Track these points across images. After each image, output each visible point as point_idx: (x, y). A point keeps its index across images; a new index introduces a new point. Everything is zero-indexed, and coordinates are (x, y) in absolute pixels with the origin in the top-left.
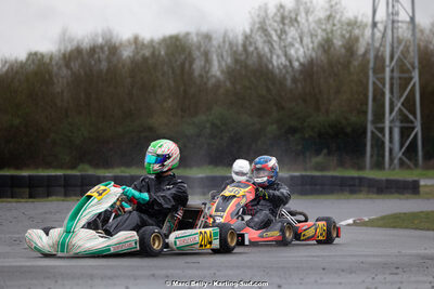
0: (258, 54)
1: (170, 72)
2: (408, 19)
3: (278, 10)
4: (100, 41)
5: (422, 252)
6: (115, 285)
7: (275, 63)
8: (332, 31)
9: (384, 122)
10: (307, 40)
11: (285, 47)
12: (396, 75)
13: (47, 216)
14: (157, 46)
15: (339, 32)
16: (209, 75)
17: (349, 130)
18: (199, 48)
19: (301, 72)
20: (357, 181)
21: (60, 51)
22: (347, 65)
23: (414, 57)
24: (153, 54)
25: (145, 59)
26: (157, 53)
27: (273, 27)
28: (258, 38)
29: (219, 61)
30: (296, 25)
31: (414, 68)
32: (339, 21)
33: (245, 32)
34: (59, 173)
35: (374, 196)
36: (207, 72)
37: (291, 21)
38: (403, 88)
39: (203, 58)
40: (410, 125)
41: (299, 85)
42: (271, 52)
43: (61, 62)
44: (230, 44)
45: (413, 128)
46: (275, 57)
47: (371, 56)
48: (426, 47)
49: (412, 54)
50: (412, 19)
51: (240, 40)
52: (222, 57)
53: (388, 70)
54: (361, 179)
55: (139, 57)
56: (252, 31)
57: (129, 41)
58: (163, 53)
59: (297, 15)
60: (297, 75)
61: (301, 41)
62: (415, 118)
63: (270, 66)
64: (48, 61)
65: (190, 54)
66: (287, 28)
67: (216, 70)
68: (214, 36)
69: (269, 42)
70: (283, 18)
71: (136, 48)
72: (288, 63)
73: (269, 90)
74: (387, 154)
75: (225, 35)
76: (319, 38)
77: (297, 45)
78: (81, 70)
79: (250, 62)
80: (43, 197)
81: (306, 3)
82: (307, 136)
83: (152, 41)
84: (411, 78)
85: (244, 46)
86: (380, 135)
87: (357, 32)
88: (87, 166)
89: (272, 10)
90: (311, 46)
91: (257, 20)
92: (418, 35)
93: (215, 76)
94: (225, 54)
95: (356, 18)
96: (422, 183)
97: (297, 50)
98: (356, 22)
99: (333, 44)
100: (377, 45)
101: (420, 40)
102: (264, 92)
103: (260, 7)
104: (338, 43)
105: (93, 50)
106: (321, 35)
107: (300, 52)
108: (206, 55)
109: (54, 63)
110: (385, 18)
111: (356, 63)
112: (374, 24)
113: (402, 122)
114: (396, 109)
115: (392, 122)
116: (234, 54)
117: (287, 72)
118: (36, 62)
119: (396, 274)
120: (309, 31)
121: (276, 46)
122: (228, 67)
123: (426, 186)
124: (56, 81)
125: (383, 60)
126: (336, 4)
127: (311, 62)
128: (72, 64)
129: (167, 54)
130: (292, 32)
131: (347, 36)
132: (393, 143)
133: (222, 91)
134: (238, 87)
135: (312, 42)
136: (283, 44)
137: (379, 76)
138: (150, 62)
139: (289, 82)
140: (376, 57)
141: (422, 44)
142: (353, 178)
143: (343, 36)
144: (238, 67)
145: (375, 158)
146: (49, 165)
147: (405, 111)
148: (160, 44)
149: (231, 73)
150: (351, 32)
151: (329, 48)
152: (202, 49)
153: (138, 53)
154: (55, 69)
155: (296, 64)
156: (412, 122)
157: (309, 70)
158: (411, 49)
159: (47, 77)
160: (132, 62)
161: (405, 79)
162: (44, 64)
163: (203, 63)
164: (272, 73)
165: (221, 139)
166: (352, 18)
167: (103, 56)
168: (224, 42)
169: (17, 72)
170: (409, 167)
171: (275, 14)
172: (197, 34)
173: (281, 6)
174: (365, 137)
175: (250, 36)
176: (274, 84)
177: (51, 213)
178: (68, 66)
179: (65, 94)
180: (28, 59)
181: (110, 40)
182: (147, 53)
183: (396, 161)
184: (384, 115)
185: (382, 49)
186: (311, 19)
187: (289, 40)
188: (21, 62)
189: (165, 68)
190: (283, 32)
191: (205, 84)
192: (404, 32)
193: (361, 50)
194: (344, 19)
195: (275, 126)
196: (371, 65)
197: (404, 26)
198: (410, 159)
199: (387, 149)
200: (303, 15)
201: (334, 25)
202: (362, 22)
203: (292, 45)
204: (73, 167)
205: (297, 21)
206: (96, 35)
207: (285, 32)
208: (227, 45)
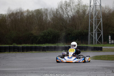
0: (60, 14)
1: (37, 19)
2: (99, 5)
3: (65, 3)
4: (18, 11)
5: (103, 66)
6: (22, 75)
7: (64, 17)
8: (79, 8)
9: (93, 32)
10: (73, 10)
12: (96, 19)
13: (5, 57)
14: (33, 12)
15: (81, 8)
16: (47, 20)
17: (84, 34)
18: (44, 12)
20: (86, 47)
21: (8, 14)
22: (83, 17)
23: (101, 15)
24: (32, 14)
25: (30, 16)
27: (64, 7)
28: (60, 10)
29: (50, 16)
30: (70, 6)
31: (101, 18)
32: (81, 5)
33: (56, 8)
34: (8, 46)
35: (91, 51)
36: (46, 19)
37: (68, 6)
38: (98, 23)
39: (46, 15)
40: (100, 33)
41: (71, 22)
42: (63, 13)
43: (8, 17)
45: (101, 33)
46: (64, 15)
47: (90, 15)
48: (104, 12)
49: (100, 14)
50: (100, 5)
51: (55, 10)
52: (50, 15)
53: (94, 18)
54: (87, 47)
55: (29, 15)
56: (58, 8)
57: (26, 11)
58: (35, 14)
59: (70, 4)
60: (70, 20)
61: (71, 11)
62: (101, 31)
63: (63, 17)
65: (42, 14)
66: (67, 7)
67: (49, 18)
68: (48, 9)
69: (63, 11)
70: (66, 5)
71: (28, 13)
72: (68, 17)
73: (63, 24)
74: (94, 40)
76: (76, 10)
77: (70, 12)
78: (14, 19)
79: (58, 16)
80: (3, 52)
81: (72, 1)
82: (73, 35)
83: (32, 11)
84: (100, 20)
85: (56, 12)
86: (92, 35)
87: (86, 8)
88: (15, 44)
89: (63, 3)
90: (74, 12)
91: (59, 5)
92: (102, 9)
93: (48, 20)
94: (51, 14)
95: (86, 4)
96: (103, 48)
97: (70, 14)
98: (86, 6)
99: (80, 11)
100: (91, 11)
101: (102, 10)
102: (62, 24)
103: (60, 2)
104: (81, 11)
105: (17, 13)
106: (76, 9)
107: (71, 14)
108: (46, 14)
109: (6, 17)
110: (93, 5)
111: (86, 16)
112: (90, 6)
113: (98, 32)
114: (96, 28)
115: (95, 32)
116: (54, 14)
117: (68, 19)
118: (2, 17)
119: (96, 72)
120: (73, 8)
121: (65, 12)
122: (52, 18)
123: (104, 48)
124: (7, 21)
125: (93, 16)
126: (80, 1)
127: (74, 16)
129: (36, 14)
130: (69, 8)
131: (83, 9)
132: (96, 37)
133: (50, 24)
134: (55, 23)
135: (74, 11)
136: (66, 11)
137: (92, 20)
138: (32, 16)
139: (68, 22)
140: (91, 15)
141: (103, 11)
142: (85, 47)
143: (82, 9)
144: (55, 17)
145: (91, 41)
146: (5, 44)
147: (98, 29)
148: (34, 12)
150: (84, 8)
151: (79, 12)
152: (45, 13)
154: (7, 18)
155: (70, 17)
156: (101, 32)
157: (73, 18)
158: (100, 12)
159: (5, 20)
160: (27, 16)
161: (99, 20)
162: (4, 17)
163: (45, 17)
164: (64, 19)
165: (51, 36)
166: (84, 4)
167: (19, 15)
168: (51, 11)
170: (100, 44)
171: (64, 4)
172: (44, 9)
173: (66, 2)
174: (88, 36)
176: (64, 22)
177: (5, 56)
178: (10, 17)
179: (9, 25)
181: (21, 11)
182: (31, 14)
183: (96, 42)
184: (93, 30)
185: (92, 13)
186: (74, 5)
187: (68, 10)
189: (36, 18)
190: (66, 8)
191: (46, 22)
192: (98, 8)
193: (87, 13)
194: (82, 5)
195: (64, 33)
196: (90, 17)
197: (98, 7)
198: (100, 41)
199: (94, 39)
200: (72, 4)
201: (80, 6)
202: (87, 5)
203: (69, 12)
204: (11, 44)
205: (70, 5)
206: (17, 10)
207: (67, 8)
208: (52, 12)
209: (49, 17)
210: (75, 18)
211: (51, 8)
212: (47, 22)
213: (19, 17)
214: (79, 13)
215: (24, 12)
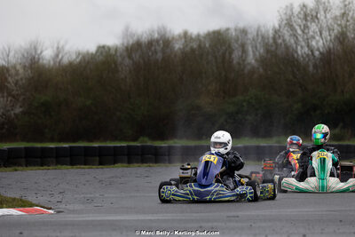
0: (285, 45)
1: (214, 61)
3: (302, 9)
4: (156, 36)
7: (299, 53)
8: (346, 27)
10: (325, 33)
11: (308, 39)
13: (114, 179)
14: (202, 39)
15: (351, 27)
16: (246, 63)
18: (237, 41)
19: (321, 59)
21: (123, 44)
24: (199, 46)
25: (193, 50)
26: (202, 45)
27: (298, 23)
28: (286, 32)
29: (253, 52)
30: (316, 21)
32: (352, 18)
33: (274, 27)
34: (124, 144)
36: (244, 61)
37: (312, 18)
39: (241, 49)
41: (320, 71)
42: (296, 43)
43: (125, 54)
44: (263, 37)
46: (299, 48)
51: (271, 33)
52: (256, 47)
55: (188, 49)
56: (280, 26)
57: (179, 36)
58: (207, 45)
59: (317, 13)
60: (318, 62)
61: (321, 34)
63: (296, 55)
64: (114, 53)
65: (229, 46)
66: (309, 24)
67: (251, 59)
68: (249, 31)
69: (295, 35)
70: (306, 15)
71: (186, 41)
72: (310, 53)
73: (294, 75)
75: (258, 29)
76: (336, 31)
77: (317, 38)
78: (142, 61)
79: (279, 52)
80: (110, 164)
81: (324, 3)
82: (326, 112)
83: (199, 35)
85: (274, 38)
88: (146, 139)
89: (297, 9)
90: (329, 38)
91: (284, 17)
93: (249, 64)
94: (258, 45)
97: (317, 44)
99: (347, 37)
102: (291, 77)
103: (287, 7)
104: (351, 35)
105: (151, 43)
106: (337, 29)
107: (320, 43)
108: (243, 46)
109: (118, 54)
116: (266, 45)
117: (309, 60)
118: (104, 54)
120: (327, 26)
121: (301, 39)
122: (261, 56)
124: (120, 69)
126: (349, 3)
127: (329, 52)
128: (134, 56)
129: (210, 46)
130: (313, 27)
133: (256, 76)
134: (269, 72)
135: (330, 35)
136: (305, 37)
138: (197, 53)
139: (311, 68)
144: (269, 56)
146: (115, 139)
148: (205, 38)
149: (263, 61)
151: (344, 39)
152: (239, 42)
153: (187, 46)
154: (120, 59)
155: (317, 53)
157: (327, 58)
159: (113, 66)
160: (182, 53)
162: (111, 55)
163: (240, 53)
164: (297, 61)
165: (256, 115)
167: (159, 49)
168: (257, 35)
169: (88, 62)
171: (300, 13)
172: (236, 30)
173: (304, 6)
175: (279, 30)
176: (298, 70)
177: (116, 177)
178: (130, 57)
179: (128, 80)
180: (97, 52)
181: (164, 35)
182: (195, 45)
186: (328, 16)
187: (311, 33)
188: (92, 54)
189: (210, 57)
190: (306, 27)
191: (243, 70)
195: (300, 104)
200: (322, 13)
201: (348, 21)
203: (314, 38)
204: (135, 140)
205: (318, 19)
206: (153, 31)
207: (308, 27)
208: (260, 38)
209: (251, 53)
210: (332, 57)
211: (256, 27)
212: (246, 71)
213: (160, 56)
214: (346, 41)
215: (173, 38)
